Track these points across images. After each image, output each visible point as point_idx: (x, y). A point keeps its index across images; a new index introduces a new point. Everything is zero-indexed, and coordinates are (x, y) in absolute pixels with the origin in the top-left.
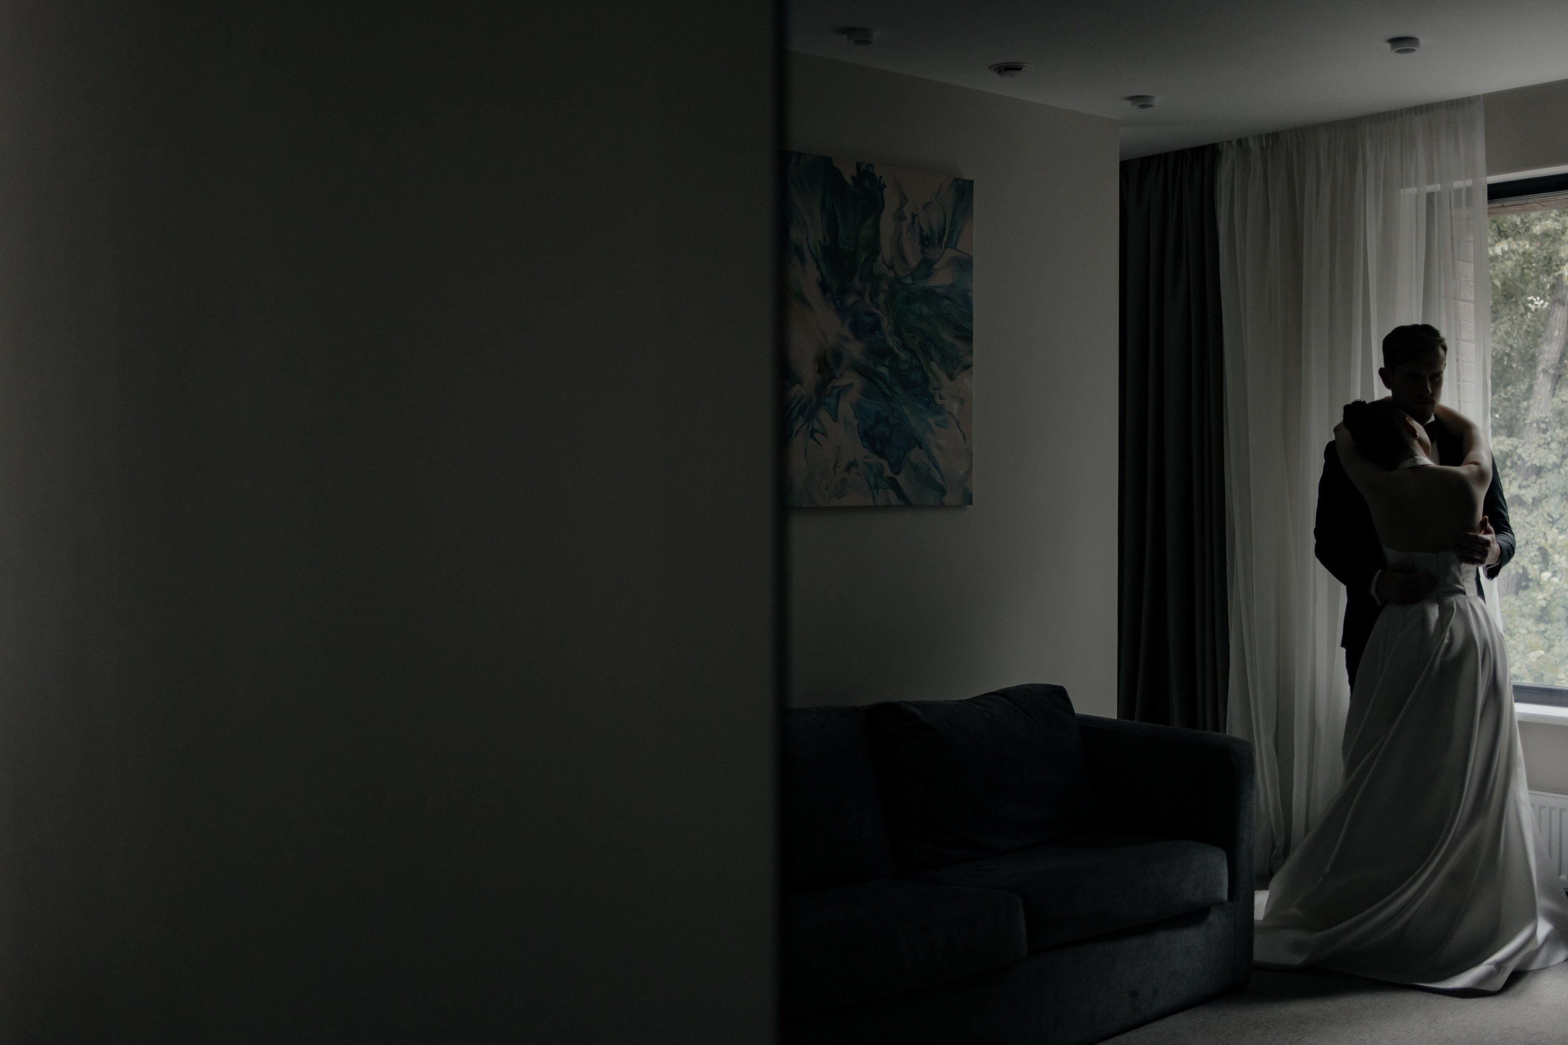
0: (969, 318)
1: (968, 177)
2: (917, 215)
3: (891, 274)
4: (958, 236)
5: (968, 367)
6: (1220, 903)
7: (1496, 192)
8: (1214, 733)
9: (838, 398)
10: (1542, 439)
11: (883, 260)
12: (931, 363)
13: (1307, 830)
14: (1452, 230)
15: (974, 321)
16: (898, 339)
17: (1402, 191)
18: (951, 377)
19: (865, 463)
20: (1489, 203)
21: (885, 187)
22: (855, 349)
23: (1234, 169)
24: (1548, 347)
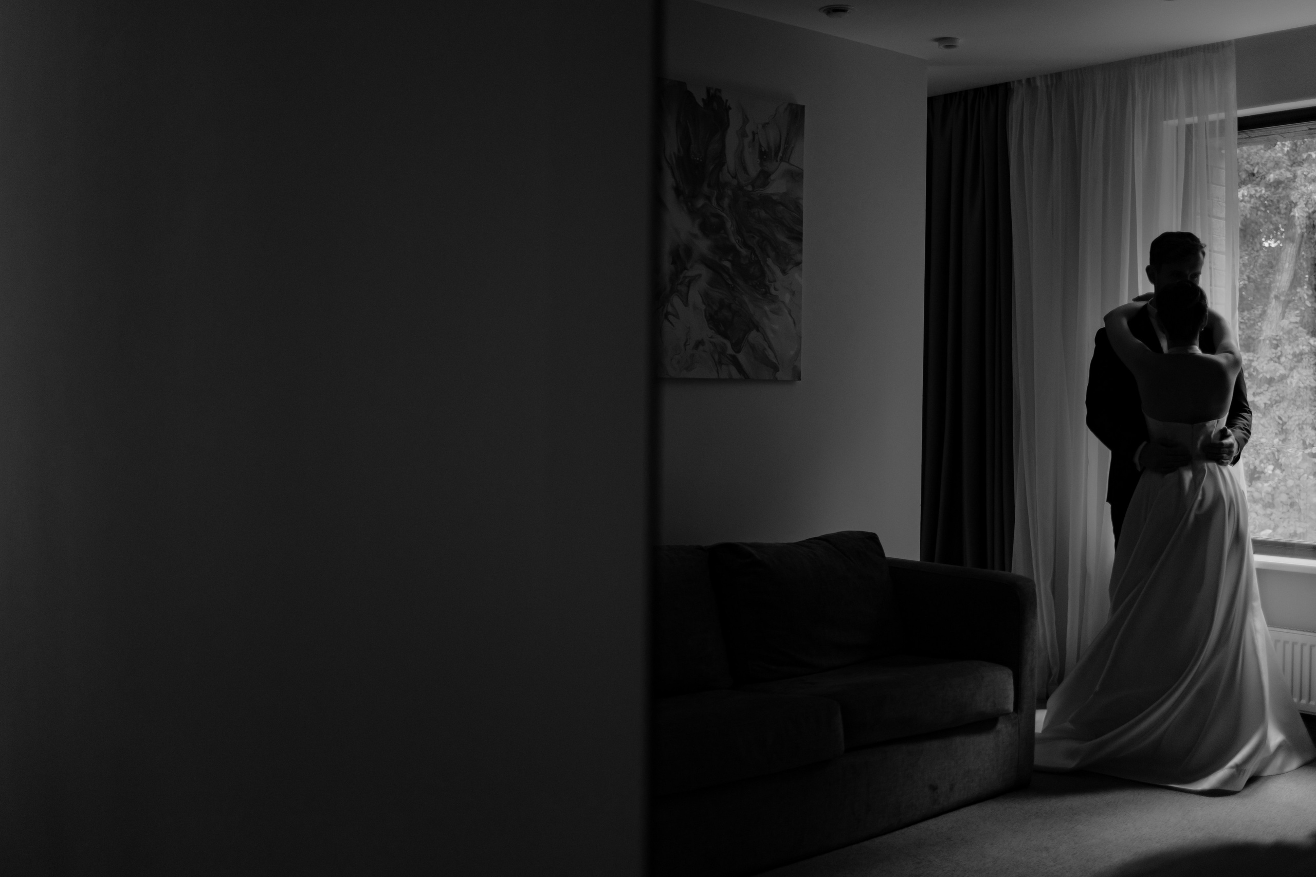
0: (800, 222)
1: (800, 103)
2: (757, 133)
3: (735, 182)
4: (791, 152)
5: (798, 264)
6: (1006, 714)
7: (1245, 124)
8: (1002, 572)
9: (689, 287)
10: (1273, 353)
11: (728, 170)
12: (767, 259)
13: (1078, 659)
14: (1207, 158)
15: (804, 224)
16: (739, 238)
17: (1165, 122)
18: (784, 272)
19: (711, 342)
20: (1239, 133)
21: (730, 108)
22: (703, 245)
23: (1023, 102)
24: (1280, 277)
